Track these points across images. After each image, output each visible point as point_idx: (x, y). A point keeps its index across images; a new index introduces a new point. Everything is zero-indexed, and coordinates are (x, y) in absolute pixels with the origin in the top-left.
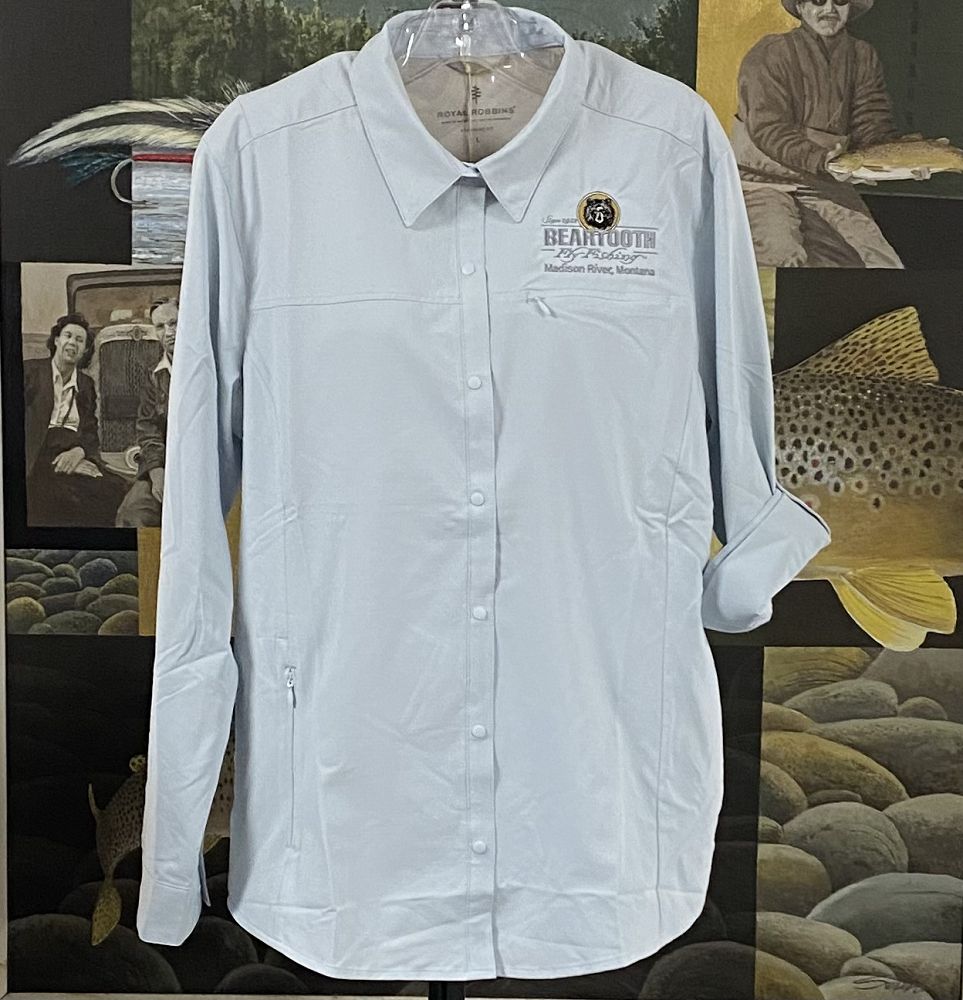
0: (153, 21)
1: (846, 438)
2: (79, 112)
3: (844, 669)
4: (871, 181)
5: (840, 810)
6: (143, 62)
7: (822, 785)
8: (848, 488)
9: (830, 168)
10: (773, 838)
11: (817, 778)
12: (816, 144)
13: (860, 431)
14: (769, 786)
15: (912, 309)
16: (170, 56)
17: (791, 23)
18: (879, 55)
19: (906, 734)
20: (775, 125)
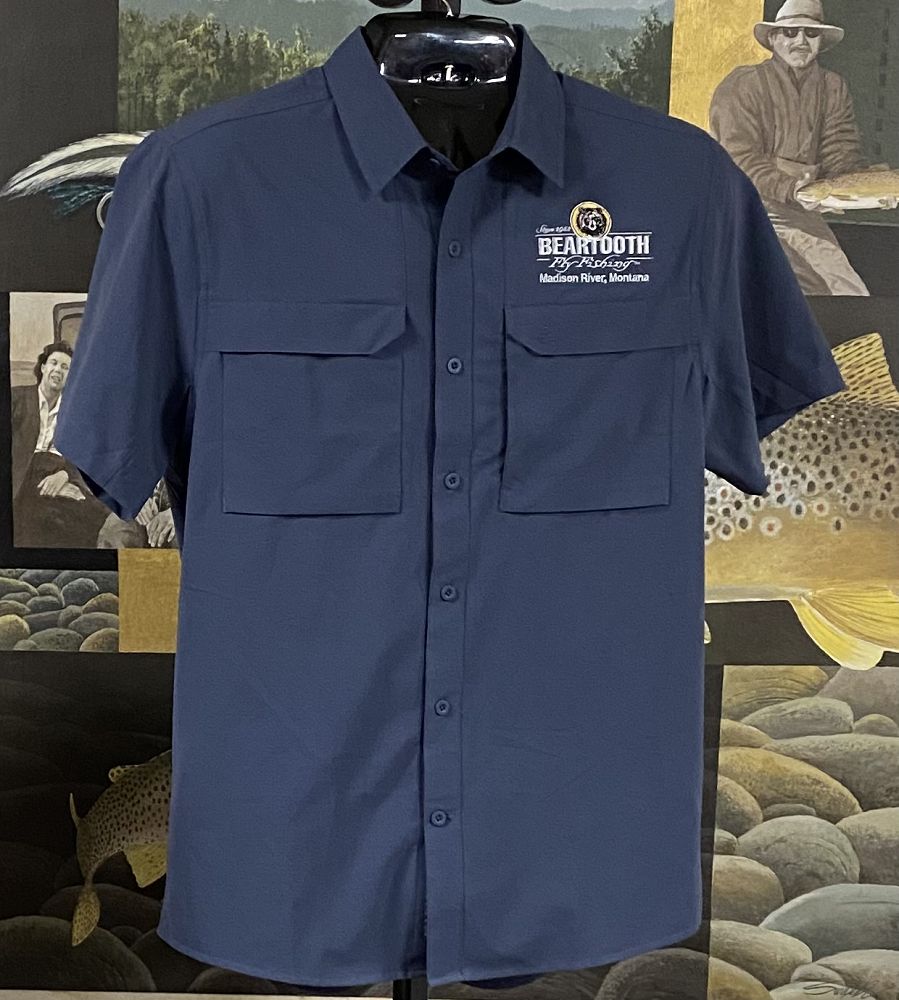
0: (139, 55)
1: (808, 461)
2: (67, 145)
3: (802, 687)
4: (837, 210)
5: (795, 823)
6: (130, 95)
7: (776, 799)
8: (809, 510)
9: (799, 197)
10: (728, 849)
11: (772, 792)
12: (787, 175)
13: (823, 456)
14: (725, 799)
15: (876, 336)
16: (155, 90)
17: (763, 54)
18: (849, 85)
19: (861, 749)
20: (747, 155)
